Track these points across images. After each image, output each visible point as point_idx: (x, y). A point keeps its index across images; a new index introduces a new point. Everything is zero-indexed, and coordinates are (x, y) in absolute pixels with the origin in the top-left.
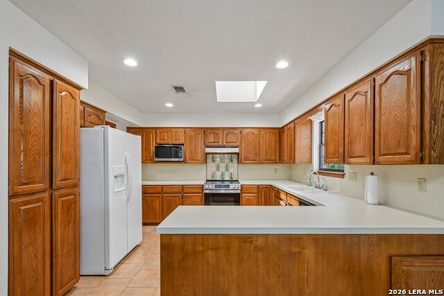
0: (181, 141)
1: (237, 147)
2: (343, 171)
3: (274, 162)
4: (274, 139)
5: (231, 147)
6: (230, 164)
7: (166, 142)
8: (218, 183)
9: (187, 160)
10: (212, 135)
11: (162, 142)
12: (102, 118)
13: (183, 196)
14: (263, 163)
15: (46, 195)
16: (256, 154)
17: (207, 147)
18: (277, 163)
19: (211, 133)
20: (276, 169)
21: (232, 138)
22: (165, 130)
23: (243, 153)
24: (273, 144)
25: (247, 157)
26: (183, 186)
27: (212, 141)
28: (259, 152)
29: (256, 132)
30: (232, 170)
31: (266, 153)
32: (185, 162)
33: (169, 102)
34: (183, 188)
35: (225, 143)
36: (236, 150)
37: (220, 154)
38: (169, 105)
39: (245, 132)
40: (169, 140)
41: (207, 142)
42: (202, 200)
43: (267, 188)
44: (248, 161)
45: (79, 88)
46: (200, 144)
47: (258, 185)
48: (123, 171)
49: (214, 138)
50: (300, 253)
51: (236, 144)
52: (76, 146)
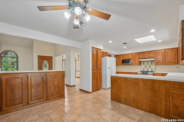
0: (131, 58)
1: (154, 58)
3: (174, 63)
6: (152, 65)
9: (133, 64)
10: (142, 54)
11: (124, 59)
12: (107, 54)
14: (167, 64)
15: (96, 70)
16: (163, 61)
17: (140, 59)
21: (151, 55)
22: (125, 55)
23: (156, 61)
25: (158, 62)
27: (142, 57)
28: (165, 59)
29: (163, 51)
30: (152, 67)
32: (131, 65)
33: (125, 46)
35: (147, 57)
36: (153, 59)
37: (147, 61)
39: (157, 51)
40: (126, 58)
41: (140, 57)
44: (158, 64)
45: (101, 50)
46: (137, 58)
48: (110, 67)
49: (143, 56)
50: (138, 83)
51: (153, 57)
52: (101, 61)
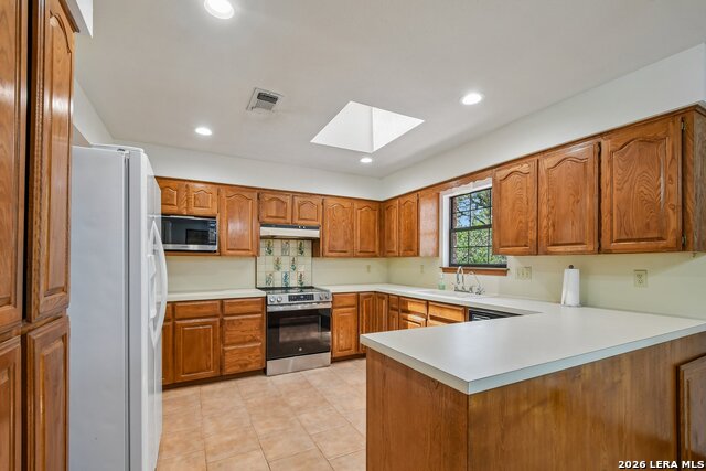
0: (210, 209)
1: (317, 228)
2: (505, 266)
3: (373, 255)
4: (372, 218)
5: (308, 228)
6: (300, 260)
7: (175, 209)
8: (294, 293)
9: (224, 250)
10: (274, 203)
11: (165, 209)
13: (222, 321)
16: (346, 242)
17: (262, 226)
18: (376, 256)
19: (271, 199)
20: (369, 267)
21: (308, 212)
22: (172, 184)
23: (327, 240)
24: (372, 227)
25: (334, 247)
26: (221, 300)
27: (274, 214)
28: (352, 238)
29: (347, 204)
30: (301, 269)
31: (362, 240)
32: (219, 253)
33: (204, 124)
34: (222, 306)
35: (296, 221)
36: (315, 234)
37: (282, 239)
38: (204, 131)
39: (329, 202)
40: (181, 206)
41: (263, 214)
42: (261, 326)
43: (370, 296)
44: (334, 254)
46: (250, 218)
47: (358, 293)
49: (278, 210)
51: (315, 223)
